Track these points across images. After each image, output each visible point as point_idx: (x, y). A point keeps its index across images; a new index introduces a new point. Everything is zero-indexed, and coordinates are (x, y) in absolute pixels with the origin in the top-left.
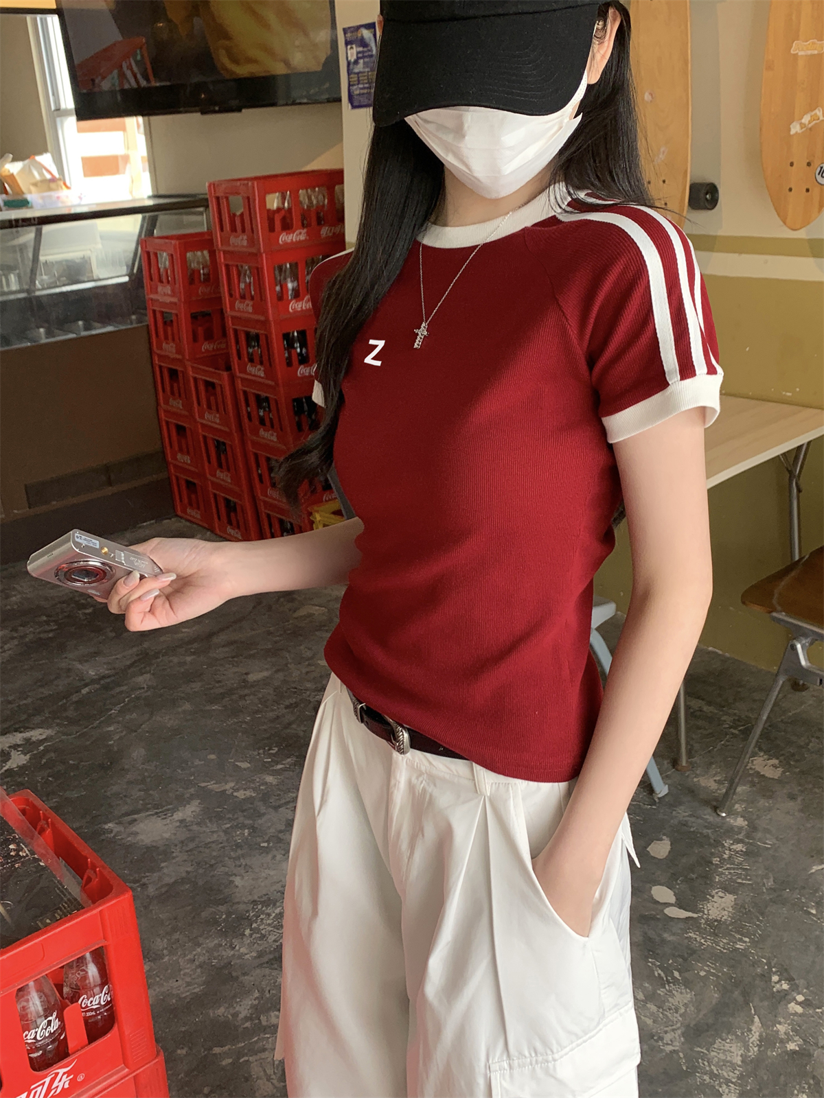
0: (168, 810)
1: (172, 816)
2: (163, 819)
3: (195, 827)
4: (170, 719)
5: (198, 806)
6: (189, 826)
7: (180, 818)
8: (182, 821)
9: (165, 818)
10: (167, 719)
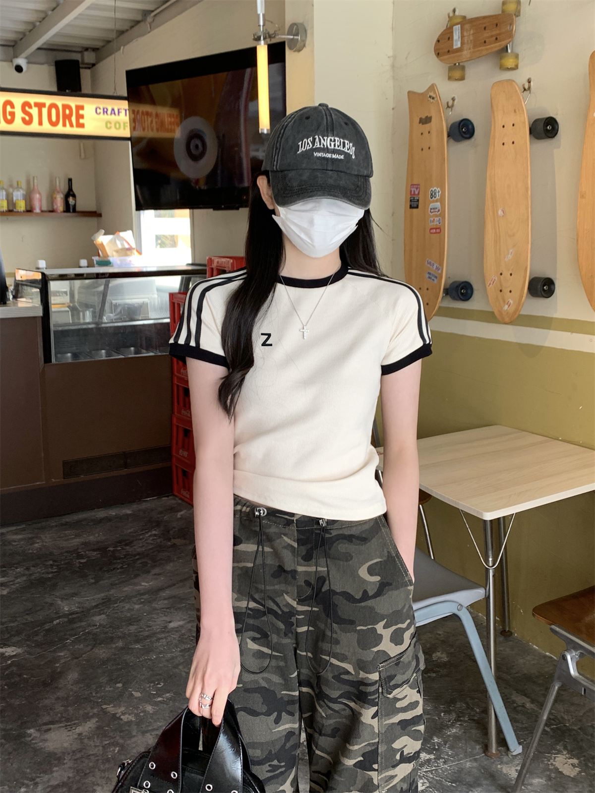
0: (75, 724)
1: (75, 729)
2: (69, 731)
3: (86, 741)
4: (105, 652)
5: (94, 724)
6: (83, 739)
7: (79, 732)
8: (80, 734)
9: (70, 731)
10: (102, 652)
